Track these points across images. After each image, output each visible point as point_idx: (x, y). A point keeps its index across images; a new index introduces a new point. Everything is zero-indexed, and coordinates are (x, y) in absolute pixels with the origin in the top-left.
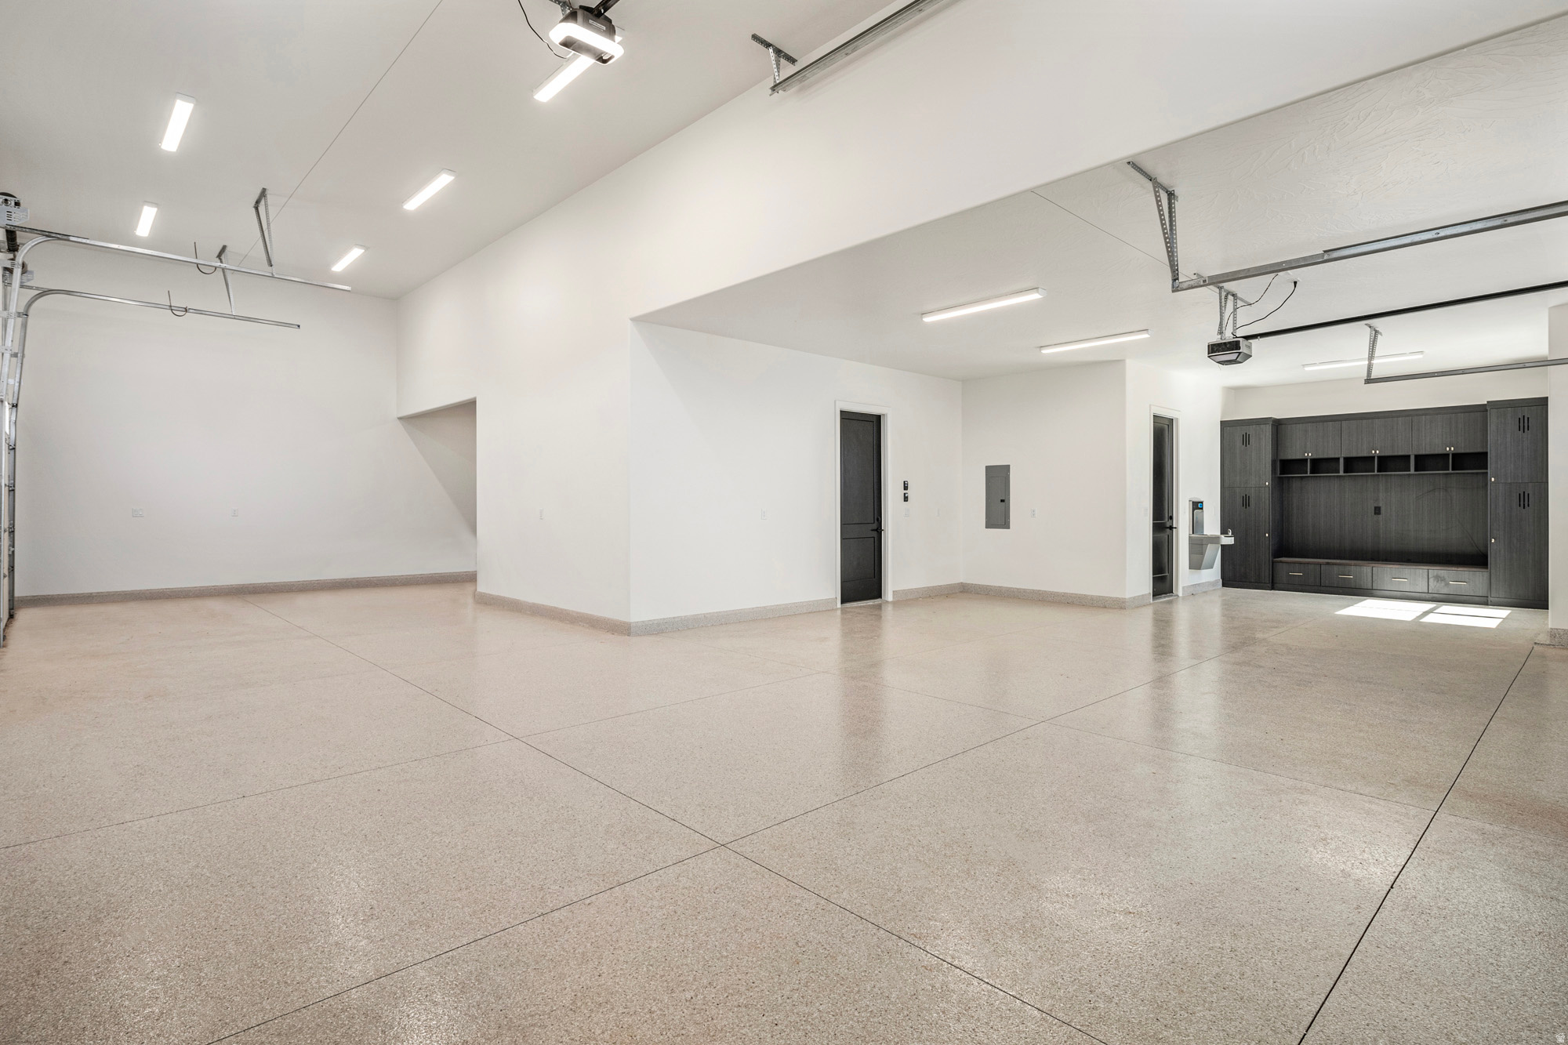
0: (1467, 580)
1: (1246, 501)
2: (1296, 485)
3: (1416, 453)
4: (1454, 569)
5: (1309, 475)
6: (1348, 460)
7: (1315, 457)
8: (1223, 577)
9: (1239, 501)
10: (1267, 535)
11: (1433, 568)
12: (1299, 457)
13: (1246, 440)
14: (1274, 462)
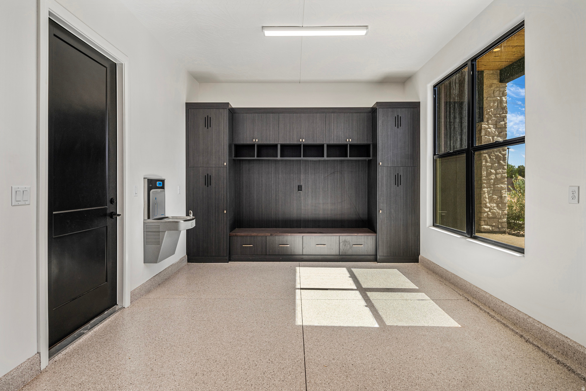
0: (363, 243)
1: (208, 180)
2: (245, 167)
3: (328, 143)
4: (355, 234)
5: (256, 158)
6: (283, 146)
7: (261, 142)
8: (188, 253)
9: (202, 181)
10: (225, 212)
11: (343, 234)
12: (248, 142)
13: (208, 122)
14: (230, 146)
